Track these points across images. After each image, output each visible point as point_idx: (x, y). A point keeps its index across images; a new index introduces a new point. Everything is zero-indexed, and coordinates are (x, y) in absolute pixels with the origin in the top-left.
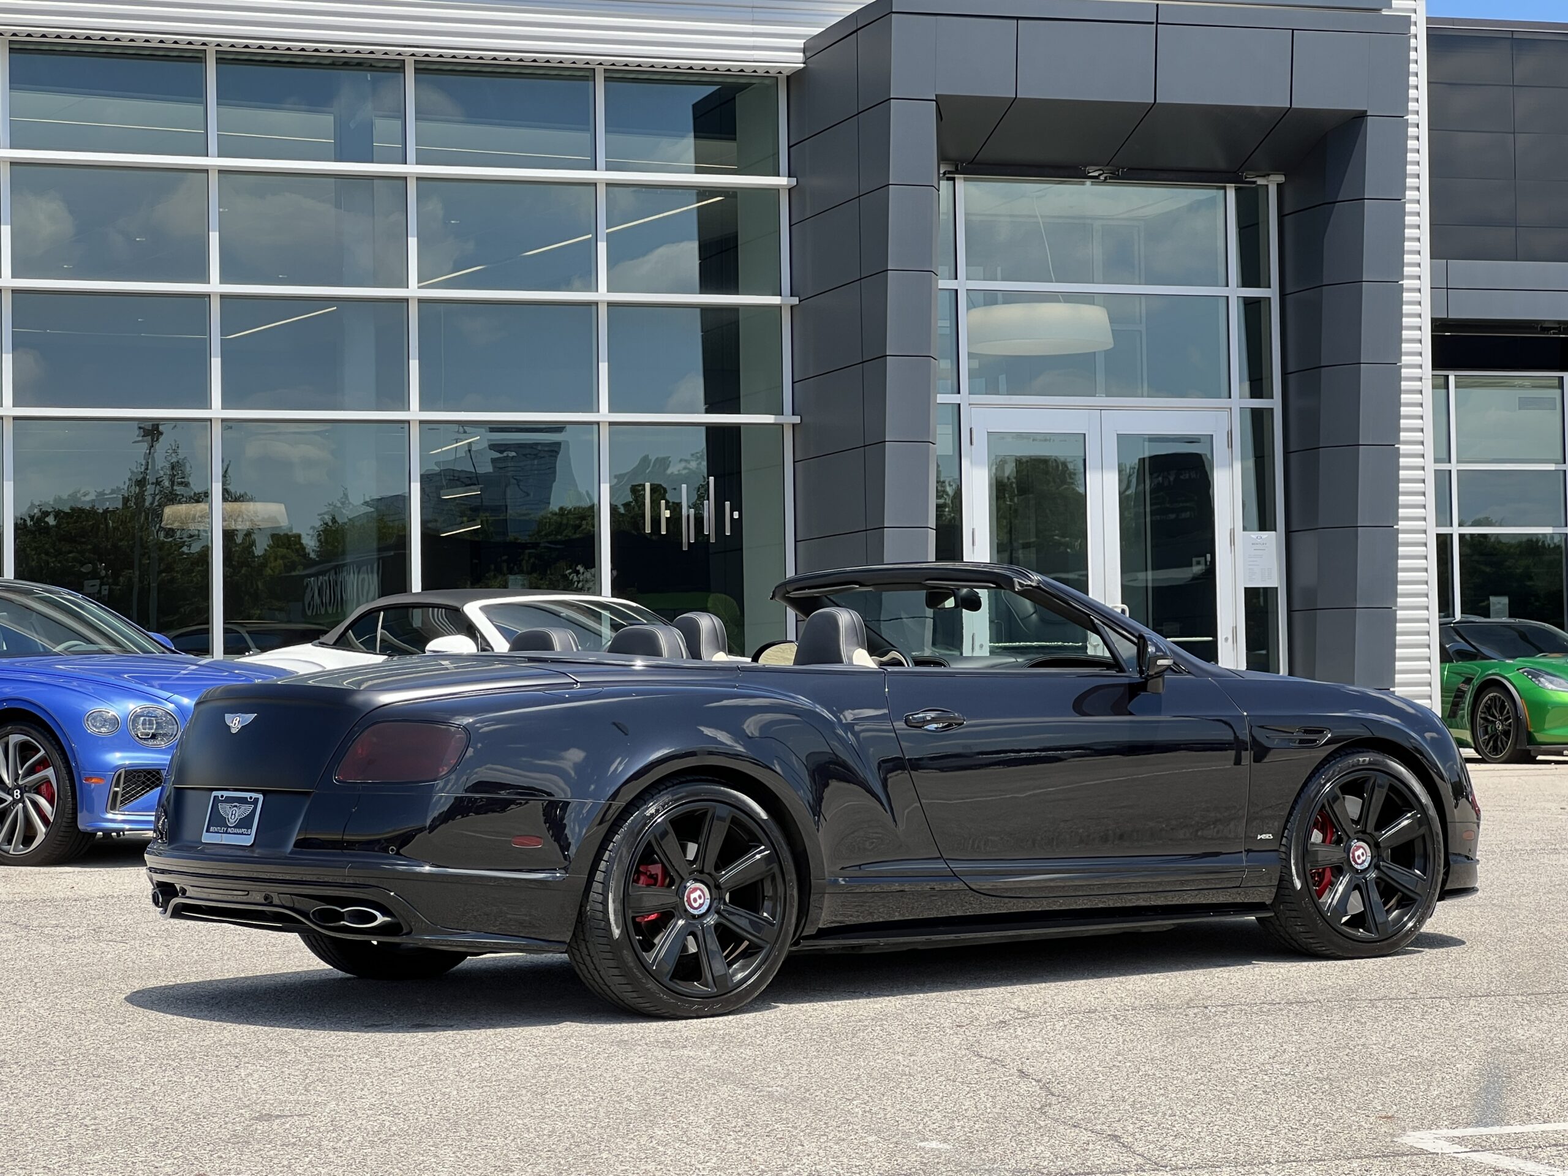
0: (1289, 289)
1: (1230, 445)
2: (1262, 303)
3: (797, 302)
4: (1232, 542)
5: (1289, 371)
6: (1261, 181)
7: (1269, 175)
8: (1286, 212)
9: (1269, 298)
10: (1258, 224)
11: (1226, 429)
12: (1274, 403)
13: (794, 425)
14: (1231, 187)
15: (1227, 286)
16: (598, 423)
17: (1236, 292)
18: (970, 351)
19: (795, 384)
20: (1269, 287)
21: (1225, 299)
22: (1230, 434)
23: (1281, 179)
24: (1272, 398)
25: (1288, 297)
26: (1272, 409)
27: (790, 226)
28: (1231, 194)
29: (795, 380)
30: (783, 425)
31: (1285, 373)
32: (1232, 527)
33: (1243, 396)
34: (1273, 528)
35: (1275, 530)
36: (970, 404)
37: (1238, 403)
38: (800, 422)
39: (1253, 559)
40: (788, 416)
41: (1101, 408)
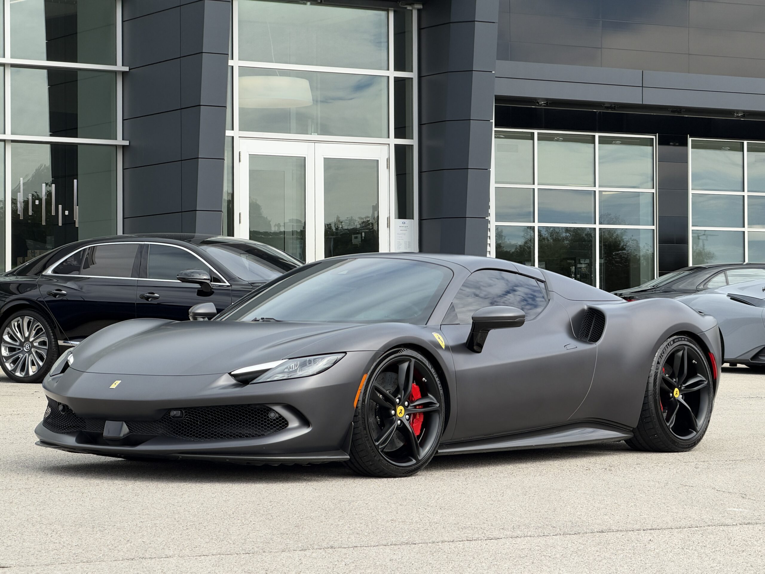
0: (424, 73)
1: (388, 167)
2: (406, 81)
3: (128, 70)
4: (389, 226)
5: (423, 123)
6: (409, 8)
7: (413, 4)
8: (422, 27)
9: (412, 78)
10: (405, 32)
11: (387, 157)
12: (414, 142)
13: (124, 147)
14: (391, 10)
15: (388, 69)
16: (4, 141)
17: (393, 74)
19: (124, 121)
20: (412, 71)
21: (387, 77)
22: (388, 160)
23: (420, 7)
24: (412, 139)
25: (423, 78)
26: (412, 146)
27: (123, 21)
28: (391, 15)
29: (124, 119)
30: (116, 146)
31: (420, 125)
32: (388, 216)
33: (396, 137)
34: (411, 218)
35: (413, 219)
36: (239, 137)
37: (394, 141)
38: (128, 144)
39: (401, 236)
40: (120, 141)
41: (315, 142)
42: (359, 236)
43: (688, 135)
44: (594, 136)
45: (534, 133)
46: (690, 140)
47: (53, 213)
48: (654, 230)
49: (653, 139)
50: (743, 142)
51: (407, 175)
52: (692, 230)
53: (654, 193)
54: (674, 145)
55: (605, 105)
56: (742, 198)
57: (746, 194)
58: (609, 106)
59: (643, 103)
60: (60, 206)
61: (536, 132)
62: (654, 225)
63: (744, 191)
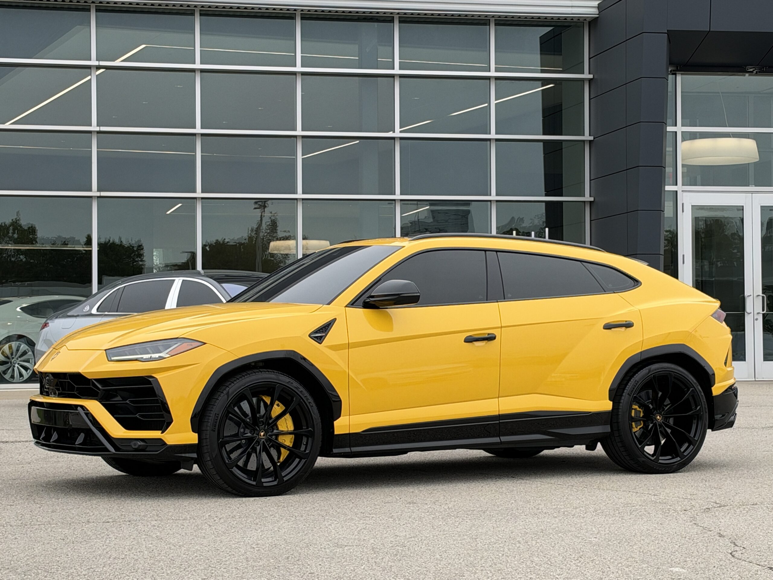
3: (593, 139)
13: (591, 202)
18: (684, 163)
27: (590, 99)
29: (591, 179)
30: (584, 202)
36: (682, 191)
38: (593, 200)
40: (587, 198)
41: (752, 192)
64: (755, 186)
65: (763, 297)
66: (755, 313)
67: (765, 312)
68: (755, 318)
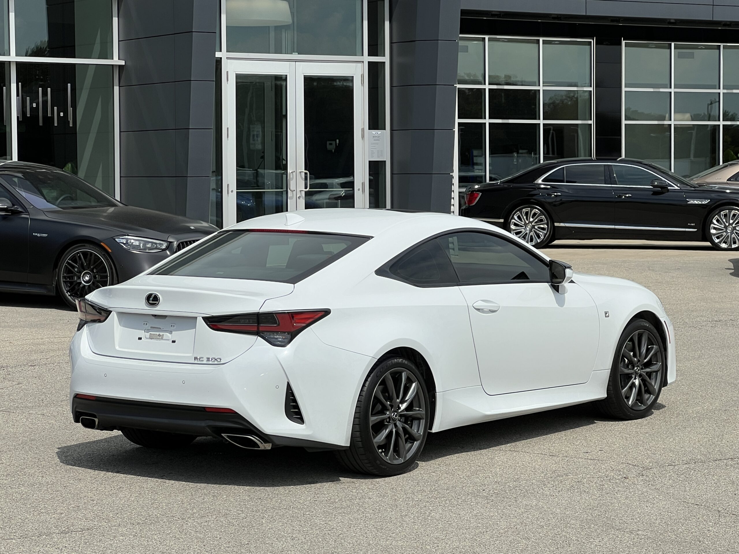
1: (363, 83)
4: (363, 137)
5: (394, 42)
11: (361, 73)
12: (386, 59)
13: (120, 66)
16: (10, 62)
19: (120, 42)
22: (362, 76)
24: (384, 56)
26: (384, 63)
29: (120, 40)
30: (113, 65)
31: (391, 43)
32: (363, 127)
33: (369, 55)
34: (383, 128)
35: (385, 129)
36: (227, 58)
37: (367, 59)
38: (124, 64)
39: (373, 145)
40: (116, 61)
41: (296, 61)
42: (334, 143)
43: (622, 38)
44: (539, 40)
45: (485, 38)
46: (623, 42)
47: (49, 115)
48: (591, 124)
49: (591, 42)
50: (671, 44)
51: (379, 89)
52: (625, 124)
53: (591, 91)
54: (607, 45)
55: (552, 16)
56: (669, 94)
57: (673, 90)
58: (556, 16)
59: (587, 14)
60: (55, 108)
61: (487, 37)
62: (591, 120)
63: (671, 88)
64: (298, 54)
65: (306, 173)
66: (298, 190)
67: (308, 189)
68: (298, 196)
